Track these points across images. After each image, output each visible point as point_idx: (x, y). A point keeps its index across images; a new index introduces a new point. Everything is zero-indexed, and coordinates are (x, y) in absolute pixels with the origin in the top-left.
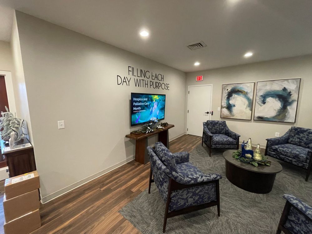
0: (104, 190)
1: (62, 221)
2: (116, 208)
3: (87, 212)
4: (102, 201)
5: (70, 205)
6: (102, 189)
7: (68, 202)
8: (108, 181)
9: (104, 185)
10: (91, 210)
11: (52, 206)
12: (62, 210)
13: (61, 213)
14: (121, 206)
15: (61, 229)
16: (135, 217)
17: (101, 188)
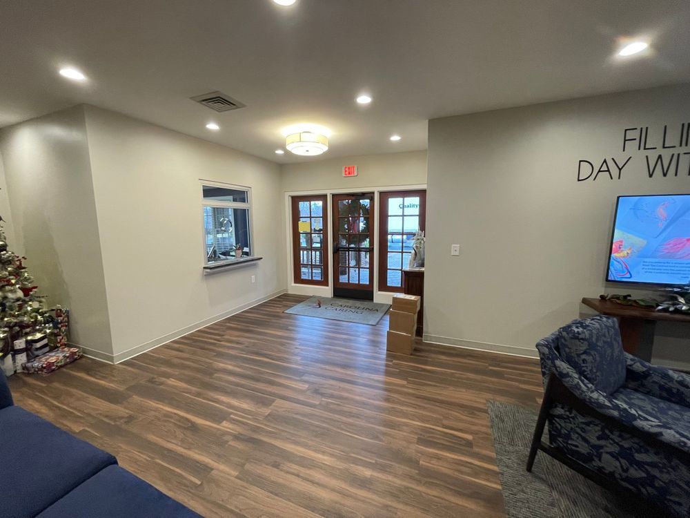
0: (491, 370)
1: (426, 363)
2: (489, 396)
3: (453, 373)
4: (479, 377)
5: (443, 357)
6: (490, 368)
7: (443, 353)
8: (510, 365)
9: (498, 366)
10: (457, 375)
11: (429, 348)
12: (433, 355)
13: (431, 358)
14: (498, 399)
15: (421, 368)
16: (503, 421)
17: (490, 365)
